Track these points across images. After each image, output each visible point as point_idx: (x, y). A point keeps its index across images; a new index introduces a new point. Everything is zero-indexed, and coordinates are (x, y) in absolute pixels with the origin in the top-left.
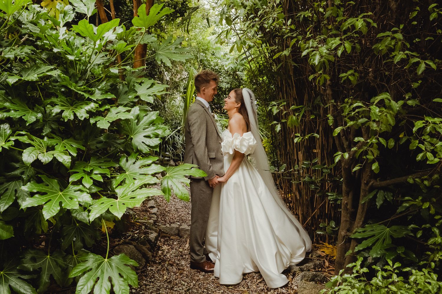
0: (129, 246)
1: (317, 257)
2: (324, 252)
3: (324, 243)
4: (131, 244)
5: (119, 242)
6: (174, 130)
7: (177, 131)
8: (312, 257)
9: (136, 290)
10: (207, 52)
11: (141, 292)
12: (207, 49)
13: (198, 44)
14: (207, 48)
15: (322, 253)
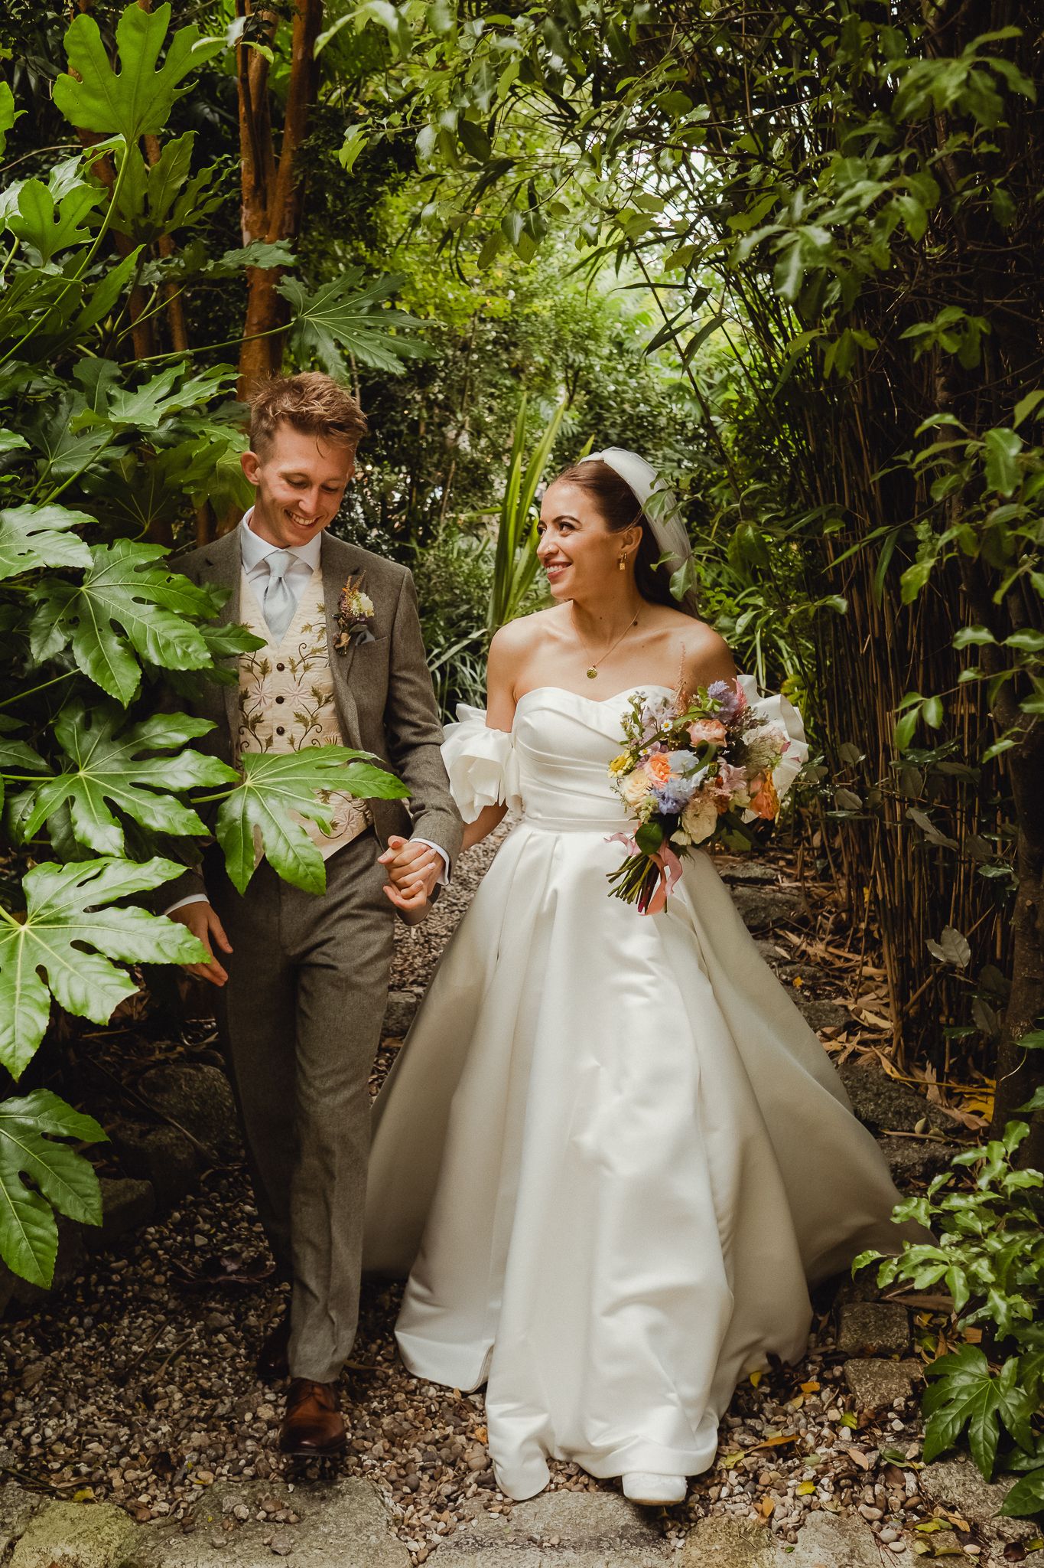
0: (200, 1070)
1: (947, 1132)
2: (979, 1114)
3: (987, 1081)
4: (213, 1062)
5: (168, 1054)
6: (456, 643)
7: (466, 648)
8: (925, 1130)
9: (210, 1237)
10: (590, 344)
11: (229, 1244)
12: (592, 335)
13: (557, 316)
14: (591, 330)
15: (970, 1121)
